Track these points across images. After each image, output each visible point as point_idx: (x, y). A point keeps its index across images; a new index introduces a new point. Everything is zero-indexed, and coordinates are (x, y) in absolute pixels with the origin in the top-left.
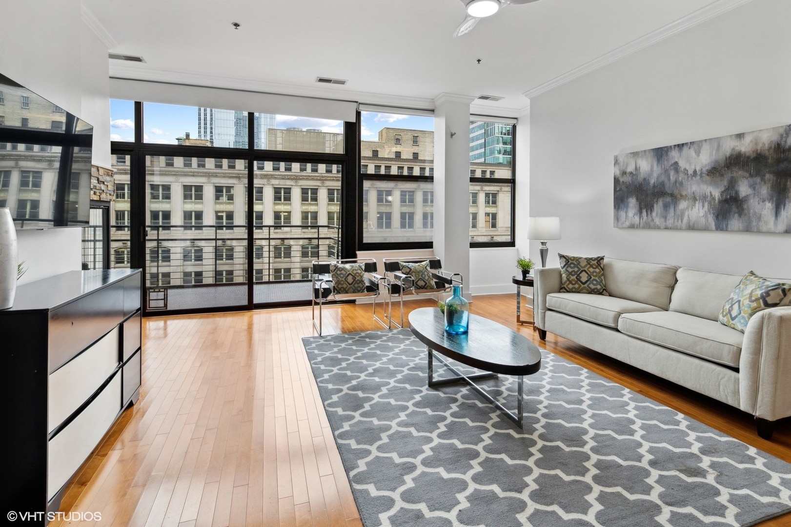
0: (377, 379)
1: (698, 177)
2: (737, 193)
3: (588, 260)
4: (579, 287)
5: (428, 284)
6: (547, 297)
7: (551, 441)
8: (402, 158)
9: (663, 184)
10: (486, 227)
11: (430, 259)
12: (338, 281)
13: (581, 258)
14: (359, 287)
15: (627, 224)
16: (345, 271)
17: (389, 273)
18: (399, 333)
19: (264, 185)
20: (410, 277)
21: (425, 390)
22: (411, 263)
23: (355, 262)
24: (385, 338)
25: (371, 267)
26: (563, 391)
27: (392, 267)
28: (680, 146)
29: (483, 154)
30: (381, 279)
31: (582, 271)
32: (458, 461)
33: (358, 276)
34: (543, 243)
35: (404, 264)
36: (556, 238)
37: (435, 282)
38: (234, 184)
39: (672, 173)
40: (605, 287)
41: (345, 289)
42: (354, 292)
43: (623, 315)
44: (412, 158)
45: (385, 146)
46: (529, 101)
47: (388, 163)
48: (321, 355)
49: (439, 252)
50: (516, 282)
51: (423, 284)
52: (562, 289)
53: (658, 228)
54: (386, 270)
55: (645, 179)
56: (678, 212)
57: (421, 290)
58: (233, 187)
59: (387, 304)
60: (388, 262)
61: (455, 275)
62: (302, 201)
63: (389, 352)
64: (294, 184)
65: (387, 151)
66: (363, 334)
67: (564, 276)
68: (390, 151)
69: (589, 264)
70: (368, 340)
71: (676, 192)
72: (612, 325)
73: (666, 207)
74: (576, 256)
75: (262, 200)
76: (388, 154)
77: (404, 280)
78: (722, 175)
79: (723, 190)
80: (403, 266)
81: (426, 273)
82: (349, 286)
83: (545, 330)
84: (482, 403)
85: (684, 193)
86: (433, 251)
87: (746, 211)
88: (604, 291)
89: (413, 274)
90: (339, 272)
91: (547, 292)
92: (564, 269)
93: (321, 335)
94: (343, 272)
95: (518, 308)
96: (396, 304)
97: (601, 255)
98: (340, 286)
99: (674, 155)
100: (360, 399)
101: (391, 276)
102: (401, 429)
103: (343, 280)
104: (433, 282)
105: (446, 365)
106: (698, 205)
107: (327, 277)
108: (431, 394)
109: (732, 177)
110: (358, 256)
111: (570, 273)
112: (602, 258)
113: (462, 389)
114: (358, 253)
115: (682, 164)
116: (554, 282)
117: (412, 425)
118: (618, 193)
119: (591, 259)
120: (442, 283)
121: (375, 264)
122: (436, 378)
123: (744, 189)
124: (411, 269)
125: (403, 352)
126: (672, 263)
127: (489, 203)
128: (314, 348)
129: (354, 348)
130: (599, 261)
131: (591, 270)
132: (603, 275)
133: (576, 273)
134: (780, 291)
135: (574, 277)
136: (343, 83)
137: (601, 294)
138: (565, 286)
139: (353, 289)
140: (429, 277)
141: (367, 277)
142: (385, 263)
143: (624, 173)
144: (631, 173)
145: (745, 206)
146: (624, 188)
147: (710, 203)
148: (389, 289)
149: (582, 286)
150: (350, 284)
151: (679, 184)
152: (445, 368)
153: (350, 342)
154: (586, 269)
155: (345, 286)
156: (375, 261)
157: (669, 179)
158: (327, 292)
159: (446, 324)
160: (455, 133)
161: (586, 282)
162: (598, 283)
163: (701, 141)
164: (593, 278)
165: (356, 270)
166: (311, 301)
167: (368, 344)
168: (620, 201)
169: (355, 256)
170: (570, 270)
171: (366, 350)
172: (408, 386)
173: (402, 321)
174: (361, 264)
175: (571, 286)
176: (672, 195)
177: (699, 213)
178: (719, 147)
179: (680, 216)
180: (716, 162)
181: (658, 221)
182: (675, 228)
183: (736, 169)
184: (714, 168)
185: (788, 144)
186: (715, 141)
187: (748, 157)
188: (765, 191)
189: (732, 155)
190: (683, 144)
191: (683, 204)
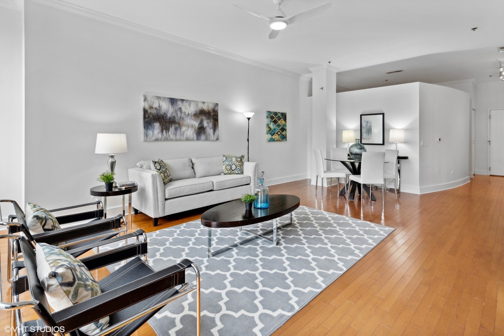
1: (190, 117)
2: (203, 125)
9: (174, 117)
15: (154, 138)
28: (182, 100)
39: (179, 113)
53: (172, 140)
55: (164, 113)
56: (182, 132)
71: (180, 122)
73: (176, 129)
78: (199, 117)
79: (199, 123)
85: (184, 123)
87: (206, 133)
99: (179, 103)
106: (190, 129)
109: (202, 119)
115: (183, 109)
118: (146, 119)
123: (205, 124)
143: (151, 107)
144: (156, 108)
145: (206, 131)
146: (150, 116)
147: (194, 128)
151: (182, 118)
157: (177, 116)
163: (191, 101)
168: (148, 123)
176: (179, 124)
177: (190, 133)
178: (197, 105)
179: (183, 134)
180: (196, 111)
181: (172, 136)
182: (180, 140)
183: (203, 116)
184: (195, 114)
185: (216, 109)
186: (196, 102)
187: (206, 112)
188: (211, 125)
189: (201, 110)
190: (184, 100)
191: (184, 129)
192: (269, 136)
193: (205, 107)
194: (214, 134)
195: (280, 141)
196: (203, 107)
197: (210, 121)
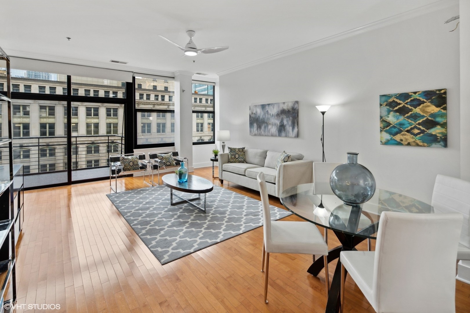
0: (148, 206)
1: (274, 117)
2: (283, 123)
3: (239, 149)
4: (235, 161)
5: (172, 164)
6: (223, 165)
7: (215, 215)
8: (157, 89)
9: (264, 119)
10: (208, 131)
11: (173, 152)
12: (125, 165)
13: (236, 148)
14: (136, 167)
15: (254, 134)
16: (128, 160)
17: (152, 160)
18: (157, 187)
19: (56, 104)
20: (163, 161)
21: (169, 207)
22: (163, 154)
23: (133, 155)
24: (150, 190)
25: (142, 157)
26: (224, 200)
27: (153, 156)
28: (269, 105)
29: (207, 89)
30: (148, 162)
31: (236, 154)
32: (181, 225)
33: (135, 162)
34: (223, 142)
35: (160, 155)
36: (229, 140)
37: (175, 163)
38: (30, 103)
39: (267, 115)
40: (245, 159)
41: (128, 169)
42: (133, 170)
43: (247, 170)
44: (164, 90)
45: (146, 82)
46: (219, 77)
47: (148, 93)
48: (118, 200)
49: (177, 148)
50: (212, 160)
51: (169, 164)
52: (229, 162)
53: (263, 135)
54: (150, 158)
55: (259, 116)
56: (268, 130)
57: (168, 167)
58: (29, 105)
59: (151, 175)
60: (151, 154)
61: (184, 158)
62: (87, 116)
63: (153, 195)
64: (81, 105)
65: (148, 85)
66: (139, 190)
67: (230, 156)
68: (150, 85)
69: (239, 151)
70: (142, 192)
71: (268, 122)
72: (244, 174)
73: (265, 127)
74: (234, 148)
75: (54, 115)
76: (148, 87)
77: (159, 162)
78: (280, 117)
79: (280, 122)
80: (159, 156)
81: (171, 159)
82: (131, 167)
83: (223, 179)
84: (192, 207)
85: (270, 123)
86: (174, 148)
87: (286, 130)
88: (244, 161)
89: (164, 159)
90: (125, 161)
91: (223, 163)
92: (230, 153)
93: (116, 192)
94: (127, 160)
95: (213, 172)
96: (156, 175)
97: (244, 147)
98: (126, 168)
99: (267, 107)
100: (140, 213)
101: (153, 161)
102: (159, 220)
103: (127, 165)
104: (174, 163)
105: (179, 197)
106: (274, 127)
107: (119, 163)
108: (172, 208)
109: (282, 118)
110: (134, 152)
111: (232, 155)
112: (244, 148)
113: (185, 204)
114: (134, 150)
115: (269, 111)
116: (226, 159)
117: (164, 218)
118: (251, 121)
119: (240, 149)
120: (178, 163)
121: (144, 156)
122: (174, 202)
123: (285, 122)
124: (163, 157)
125: (160, 195)
126: (266, 149)
127: (210, 117)
128: (114, 198)
129: (135, 195)
130: (243, 149)
131: (240, 153)
132: (244, 155)
133: (234, 155)
134: (287, 157)
135: (233, 157)
136: (125, 63)
137: (243, 162)
138: (230, 160)
139: (133, 168)
140: (172, 160)
141: (140, 162)
142: (150, 155)
143: (252, 113)
144: (255, 113)
145: (285, 128)
146: (253, 120)
147: (277, 126)
148: (152, 167)
149: (236, 160)
150: (131, 166)
151: (268, 119)
152: (179, 198)
153: (133, 193)
154: (238, 153)
155: (128, 167)
156: (144, 154)
157: (266, 117)
158: (119, 171)
159: (178, 179)
160: (185, 91)
161: (238, 158)
162: (242, 158)
163: (274, 103)
164: (240, 156)
165: (134, 159)
166: (109, 177)
167: (142, 193)
168: (251, 124)
169: (133, 152)
170: (232, 153)
171: (141, 196)
172: (162, 206)
173: (159, 182)
174: (137, 156)
175: (232, 160)
176: (267, 123)
177: (274, 130)
178: (279, 106)
179: (269, 131)
180: (278, 111)
181: (263, 133)
182: (268, 136)
183: (283, 115)
184: (278, 114)
185: (295, 107)
186: (278, 104)
187: (286, 111)
188: (290, 123)
189: (282, 110)
190: (269, 104)
191: (270, 127)
192: (386, 136)
193: (285, 107)
194: (293, 131)
195: (418, 145)
196: (283, 107)
197: (289, 119)
